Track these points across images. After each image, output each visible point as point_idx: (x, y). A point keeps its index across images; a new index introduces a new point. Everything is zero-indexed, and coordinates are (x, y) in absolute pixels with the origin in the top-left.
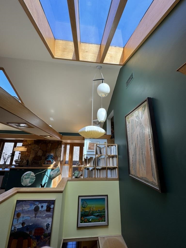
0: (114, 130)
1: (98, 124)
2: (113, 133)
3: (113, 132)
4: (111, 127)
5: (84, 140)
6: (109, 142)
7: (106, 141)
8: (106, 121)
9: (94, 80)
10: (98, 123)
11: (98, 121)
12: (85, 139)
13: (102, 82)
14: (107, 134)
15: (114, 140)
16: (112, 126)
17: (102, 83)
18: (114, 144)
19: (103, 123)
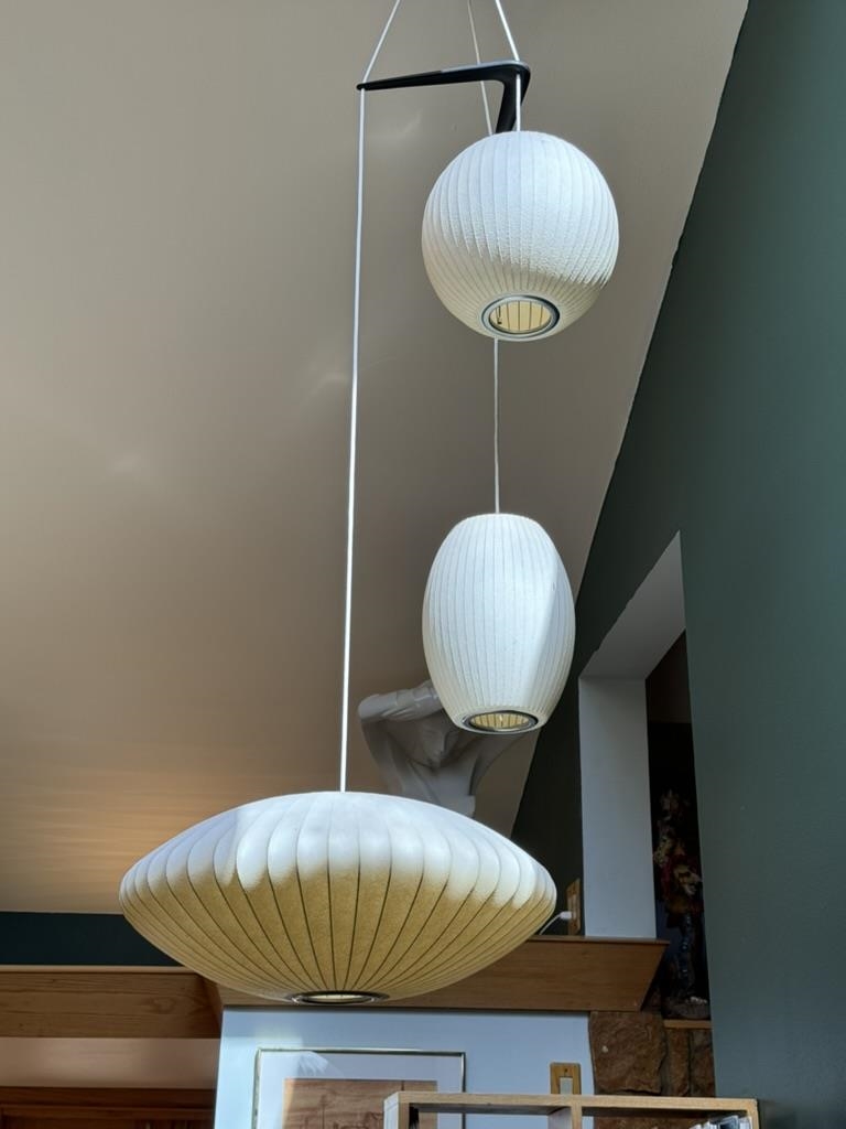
0: (696, 867)
1: (433, 769)
2: (680, 907)
3: (689, 890)
4: (657, 812)
5: (212, 1030)
6: (628, 1061)
7: (570, 1039)
8: (565, 710)
9: (369, 86)
10: (437, 749)
11: (442, 713)
12: (228, 1017)
13: (505, 122)
14: (590, 933)
15: (707, 1032)
16: (668, 803)
17: (504, 135)
18: (708, 1091)
19: (516, 739)
